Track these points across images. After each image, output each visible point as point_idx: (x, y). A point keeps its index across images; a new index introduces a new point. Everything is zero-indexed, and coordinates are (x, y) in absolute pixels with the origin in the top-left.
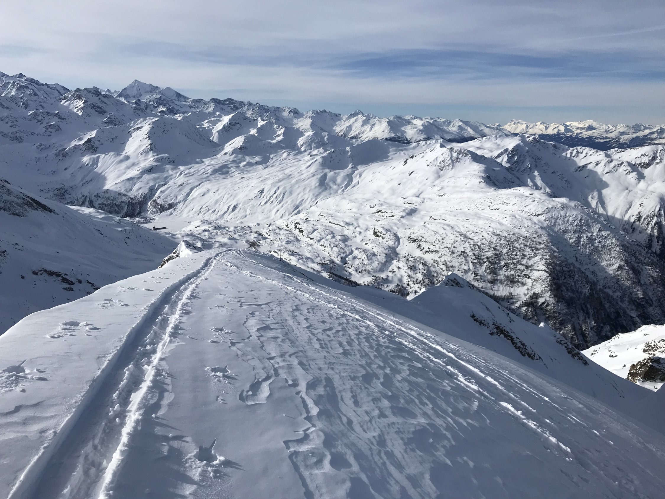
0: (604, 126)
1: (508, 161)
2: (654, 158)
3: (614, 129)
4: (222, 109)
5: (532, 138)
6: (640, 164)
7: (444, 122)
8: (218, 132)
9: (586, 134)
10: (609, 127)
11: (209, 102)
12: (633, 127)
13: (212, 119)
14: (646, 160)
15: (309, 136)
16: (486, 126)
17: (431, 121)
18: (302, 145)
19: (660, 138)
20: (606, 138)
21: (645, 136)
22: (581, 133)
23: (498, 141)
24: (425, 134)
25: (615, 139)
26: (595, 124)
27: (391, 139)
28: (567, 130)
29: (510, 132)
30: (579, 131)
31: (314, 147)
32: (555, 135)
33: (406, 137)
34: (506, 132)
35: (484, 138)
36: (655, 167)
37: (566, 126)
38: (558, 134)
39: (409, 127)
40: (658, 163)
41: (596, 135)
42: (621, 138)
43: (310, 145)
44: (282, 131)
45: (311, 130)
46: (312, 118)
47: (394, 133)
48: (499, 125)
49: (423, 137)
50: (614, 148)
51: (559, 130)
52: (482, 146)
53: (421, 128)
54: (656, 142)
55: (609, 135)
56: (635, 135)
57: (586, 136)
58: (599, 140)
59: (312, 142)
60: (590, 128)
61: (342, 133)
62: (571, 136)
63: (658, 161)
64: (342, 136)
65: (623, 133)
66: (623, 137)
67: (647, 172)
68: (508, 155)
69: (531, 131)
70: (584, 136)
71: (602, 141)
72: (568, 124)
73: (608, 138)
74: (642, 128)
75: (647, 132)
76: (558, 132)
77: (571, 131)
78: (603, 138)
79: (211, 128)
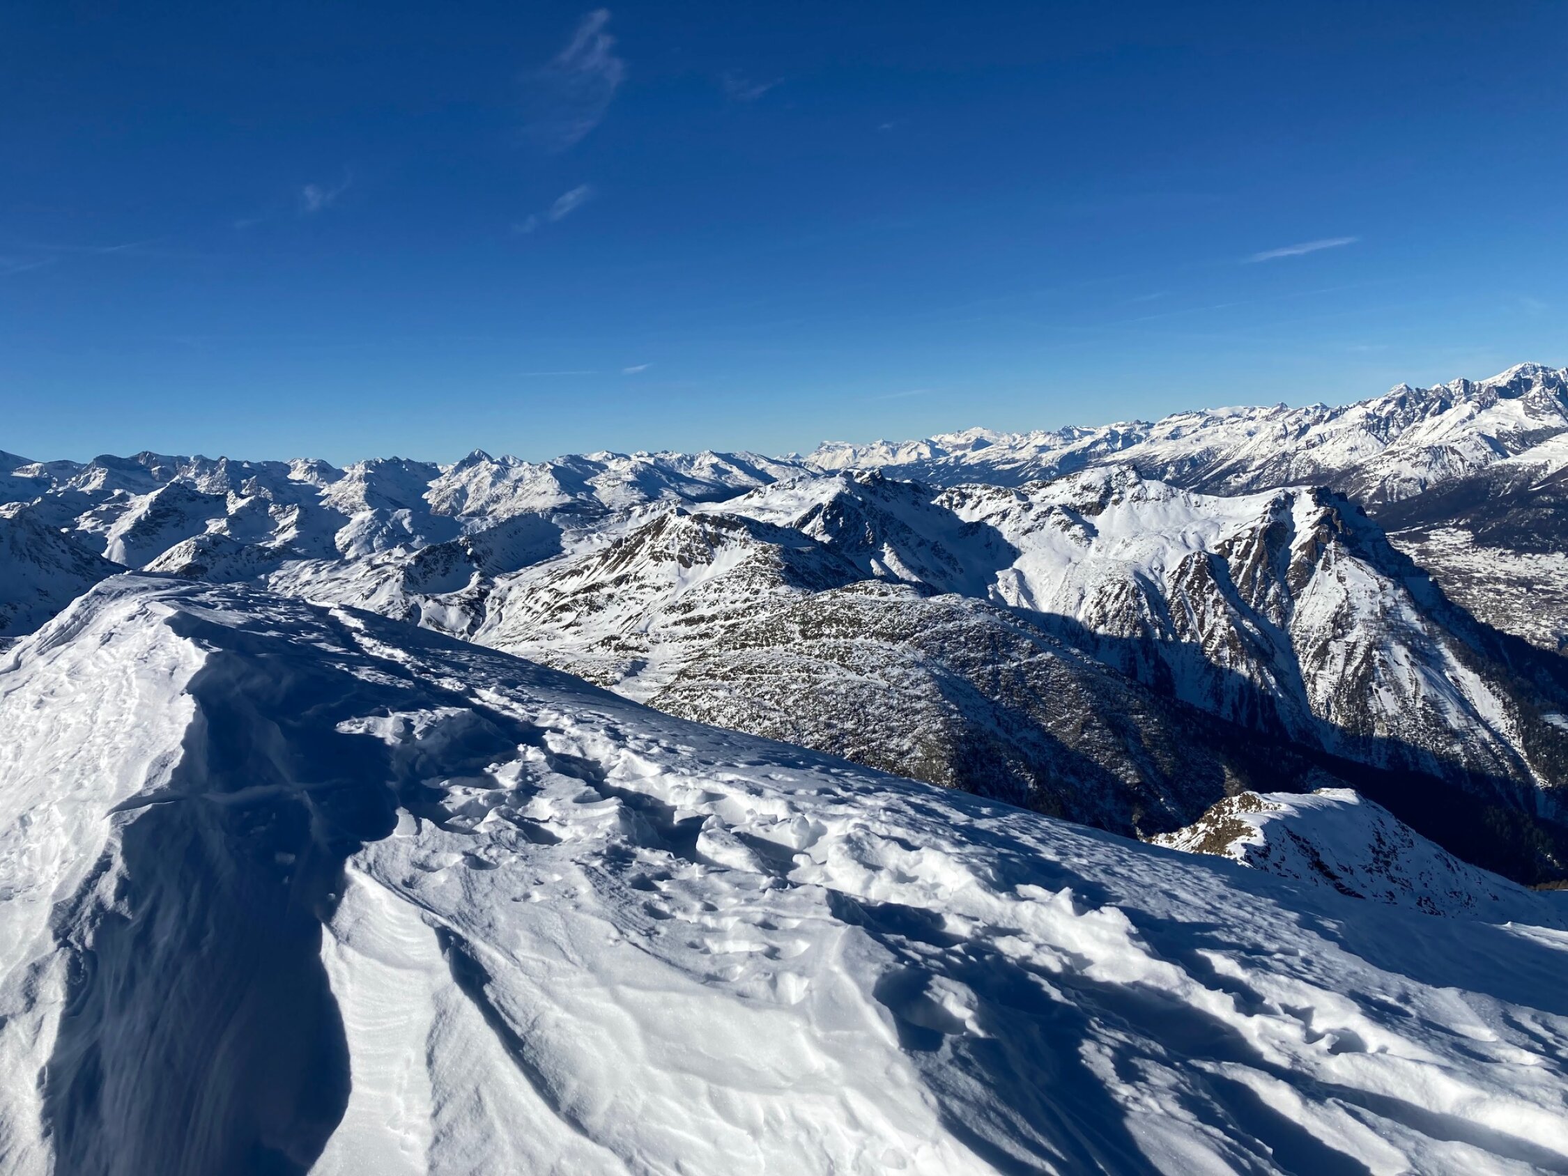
0: (1006, 438)
1: (827, 529)
2: (1108, 492)
3: (1025, 442)
4: (127, 480)
5: (867, 475)
6: (1084, 507)
7: (680, 460)
8: (122, 537)
9: (973, 457)
10: (1015, 440)
11: (89, 467)
12: (1060, 434)
13: (104, 507)
14: (1092, 497)
15: (363, 522)
16: (770, 461)
17: (651, 461)
18: (348, 546)
19: (1114, 451)
20: (1014, 461)
21: (1084, 449)
22: (964, 455)
23: (799, 491)
24: (640, 490)
25: (1032, 460)
26: (987, 436)
27: (565, 509)
28: (936, 452)
29: (822, 469)
30: (959, 453)
31: (379, 546)
32: (914, 465)
33: (599, 501)
34: (813, 469)
35: (769, 487)
36: (1112, 511)
37: (932, 445)
38: (920, 462)
39: (602, 477)
40: (1116, 502)
41: (993, 457)
42: (1041, 458)
43: (369, 542)
44: (294, 517)
45: (368, 507)
46: (367, 478)
47: (570, 494)
48: (797, 456)
49: (637, 495)
50: (1032, 478)
51: (920, 454)
52: (766, 504)
53: (631, 477)
54: (1108, 459)
55: (1017, 456)
56: (1066, 450)
57: (976, 461)
58: (1001, 467)
59: (373, 534)
60: (980, 444)
61: (445, 506)
62: (945, 464)
63: (1115, 497)
64: (446, 513)
65: (1044, 449)
66: (1043, 455)
67: (1098, 521)
68: (824, 516)
69: (864, 463)
70: (972, 462)
71: (1008, 467)
72: (934, 439)
73: (1017, 461)
74: (1076, 433)
75: (1087, 440)
76: (918, 459)
77: (944, 453)
78: (1008, 462)
79: (101, 529)
